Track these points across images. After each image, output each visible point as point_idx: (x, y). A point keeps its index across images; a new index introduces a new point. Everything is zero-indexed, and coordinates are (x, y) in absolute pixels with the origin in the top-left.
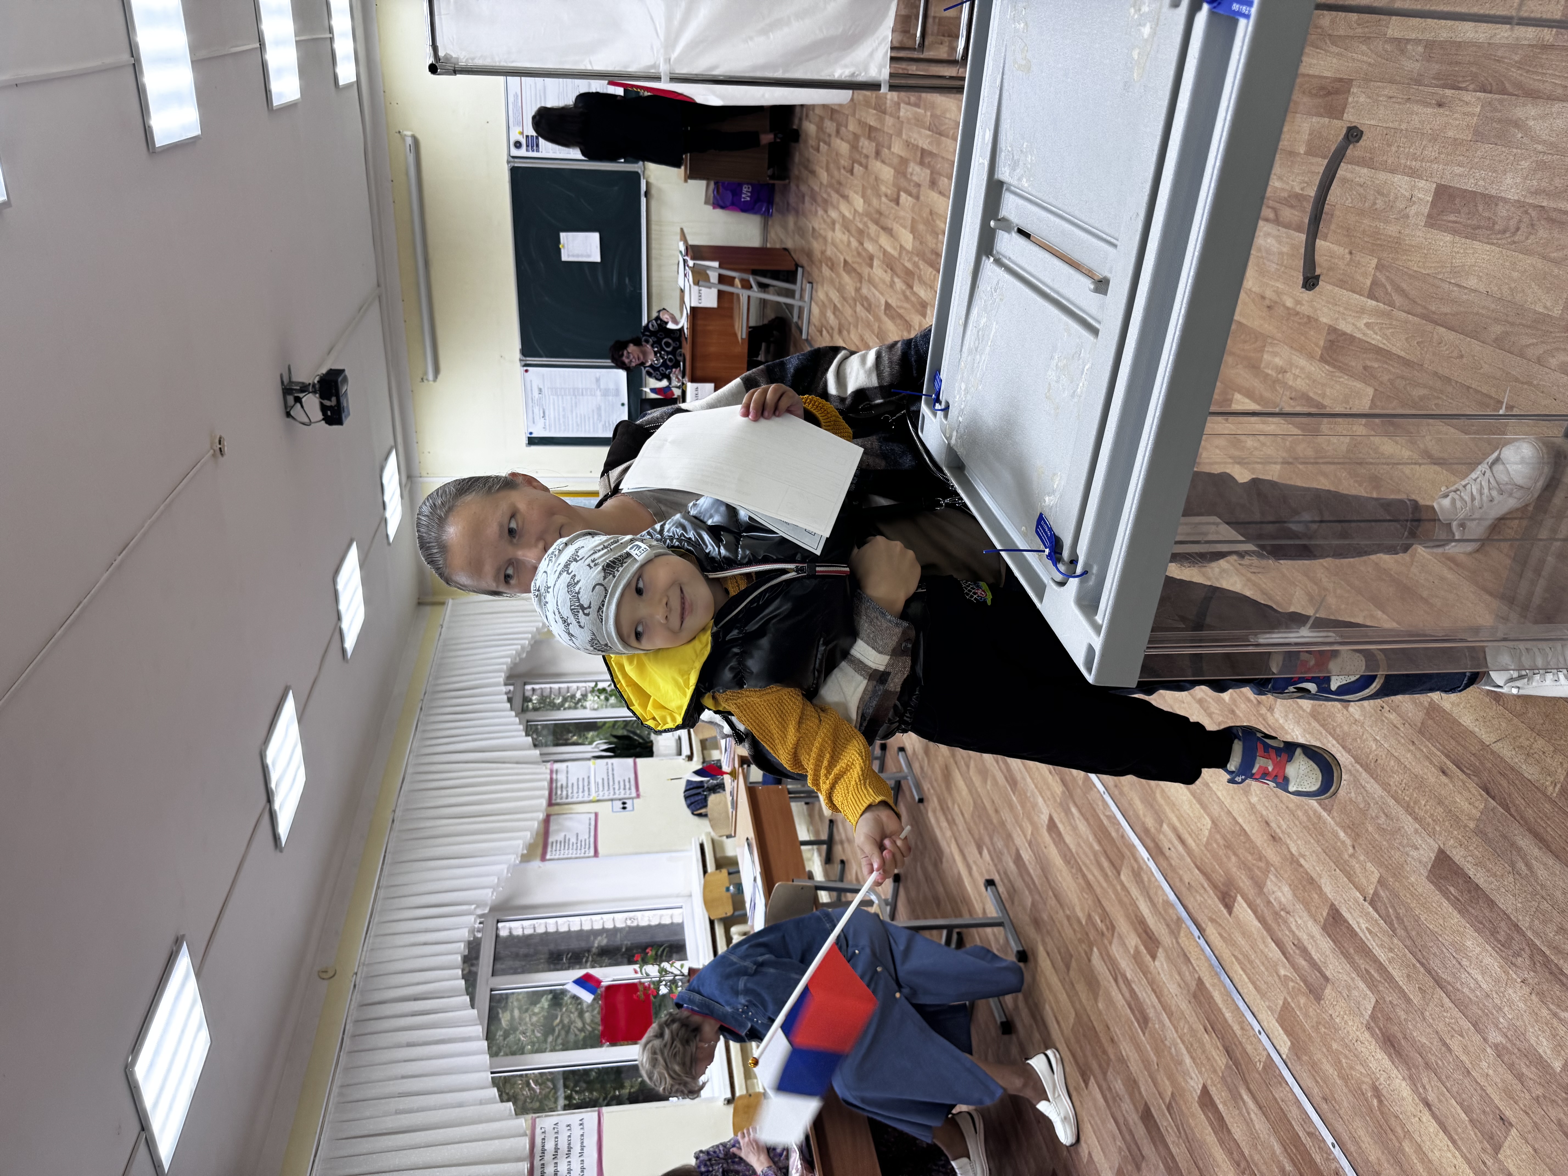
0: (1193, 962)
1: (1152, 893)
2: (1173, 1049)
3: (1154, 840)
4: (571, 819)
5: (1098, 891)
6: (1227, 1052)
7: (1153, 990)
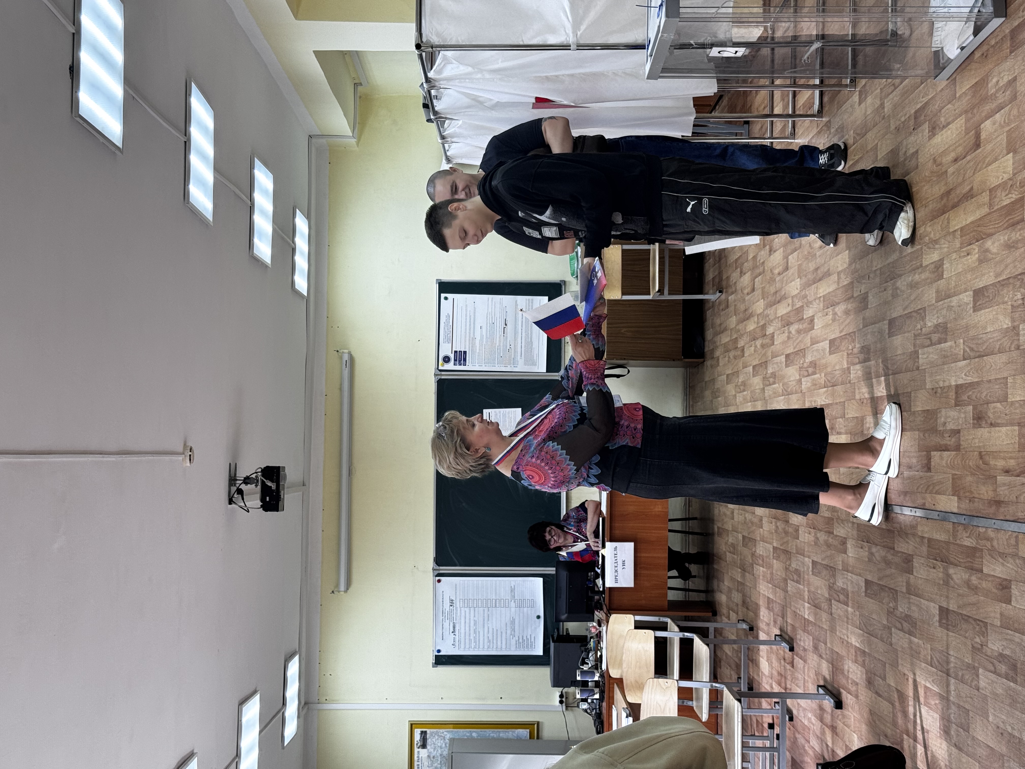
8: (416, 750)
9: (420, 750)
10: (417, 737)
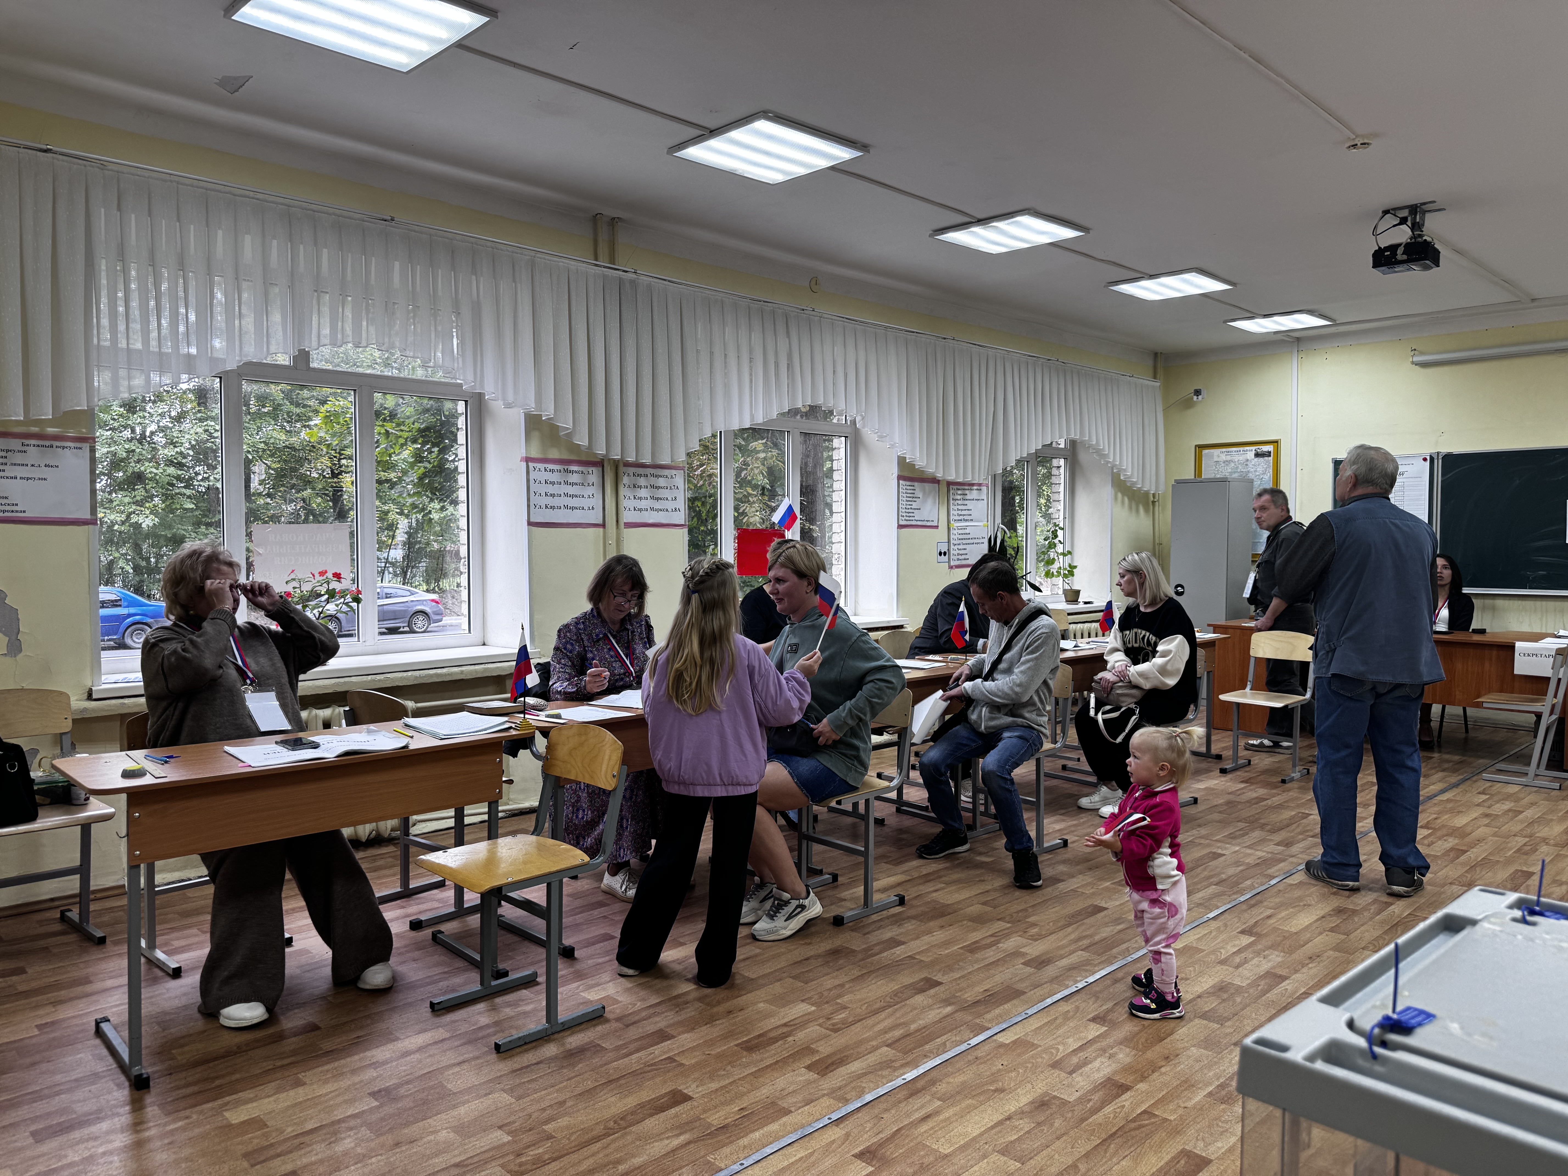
0: (806, 1108)
1: (871, 1076)
2: (723, 1073)
3: (924, 1088)
4: (935, 503)
5: (870, 1022)
6: (723, 1127)
7: (777, 1062)
8: (1254, 448)
9: (1254, 452)
10: (1266, 448)
